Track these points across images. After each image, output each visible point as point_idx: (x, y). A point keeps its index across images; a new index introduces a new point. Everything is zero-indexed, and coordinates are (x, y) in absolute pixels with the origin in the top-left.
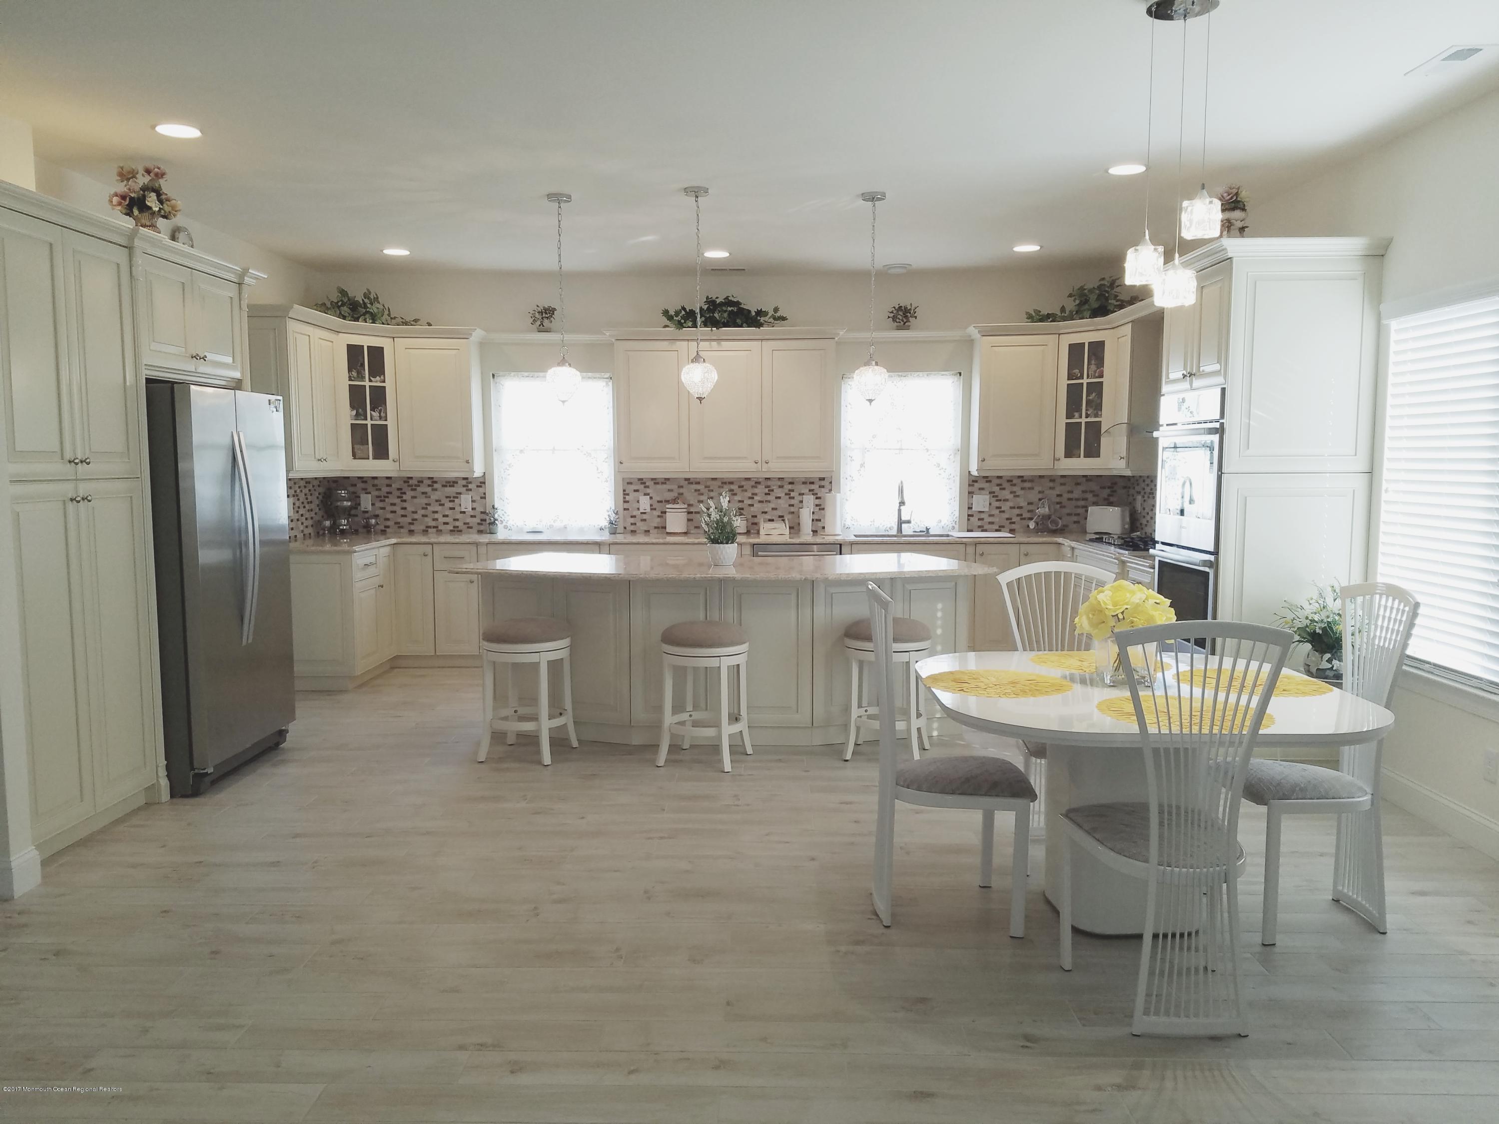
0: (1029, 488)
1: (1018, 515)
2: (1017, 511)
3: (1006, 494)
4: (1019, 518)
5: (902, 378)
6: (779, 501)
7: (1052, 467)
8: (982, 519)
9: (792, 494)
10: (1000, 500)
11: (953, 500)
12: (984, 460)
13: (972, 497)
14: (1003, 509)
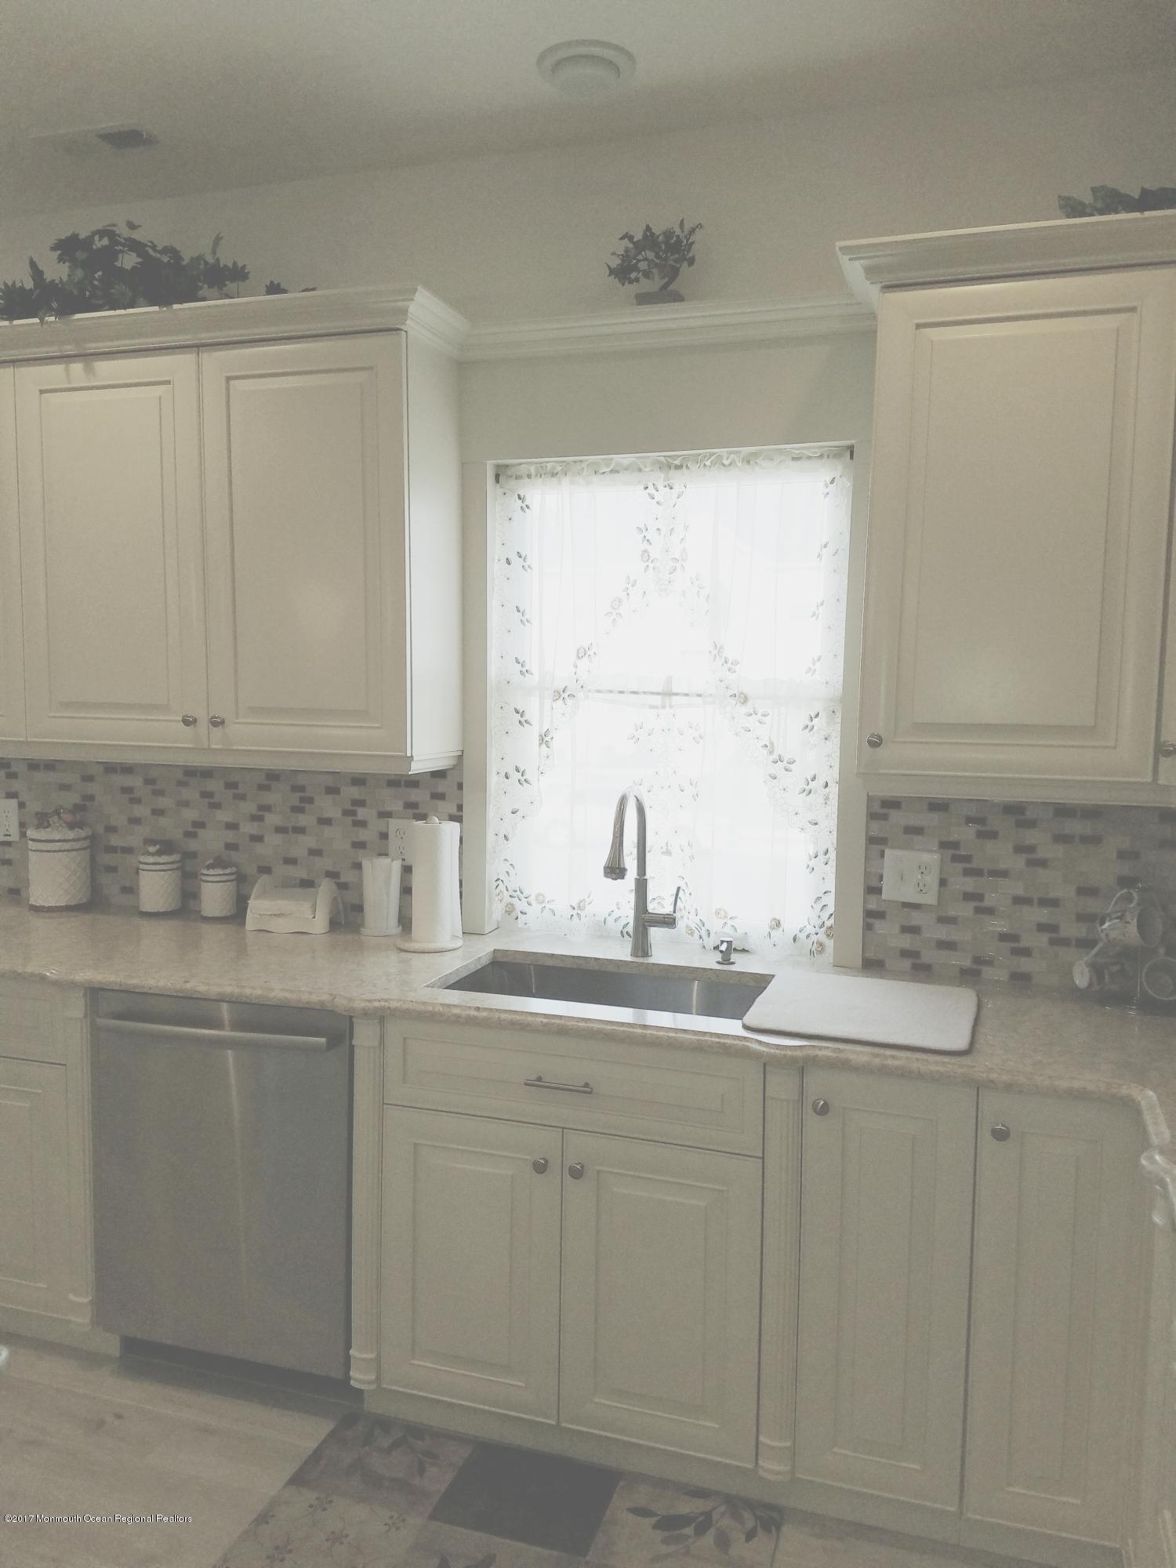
0: (1085, 840)
1: (1042, 928)
2: (1043, 915)
3: (1000, 853)
4: (1044, 938)
6: (327, 831)
7: (1149, 779)
8: (916, 930)
9: (362, 814)
10: (977, 873)
11: (822, 858)
12: (875, 743)
13: (882, 855)
14: (988, 902)
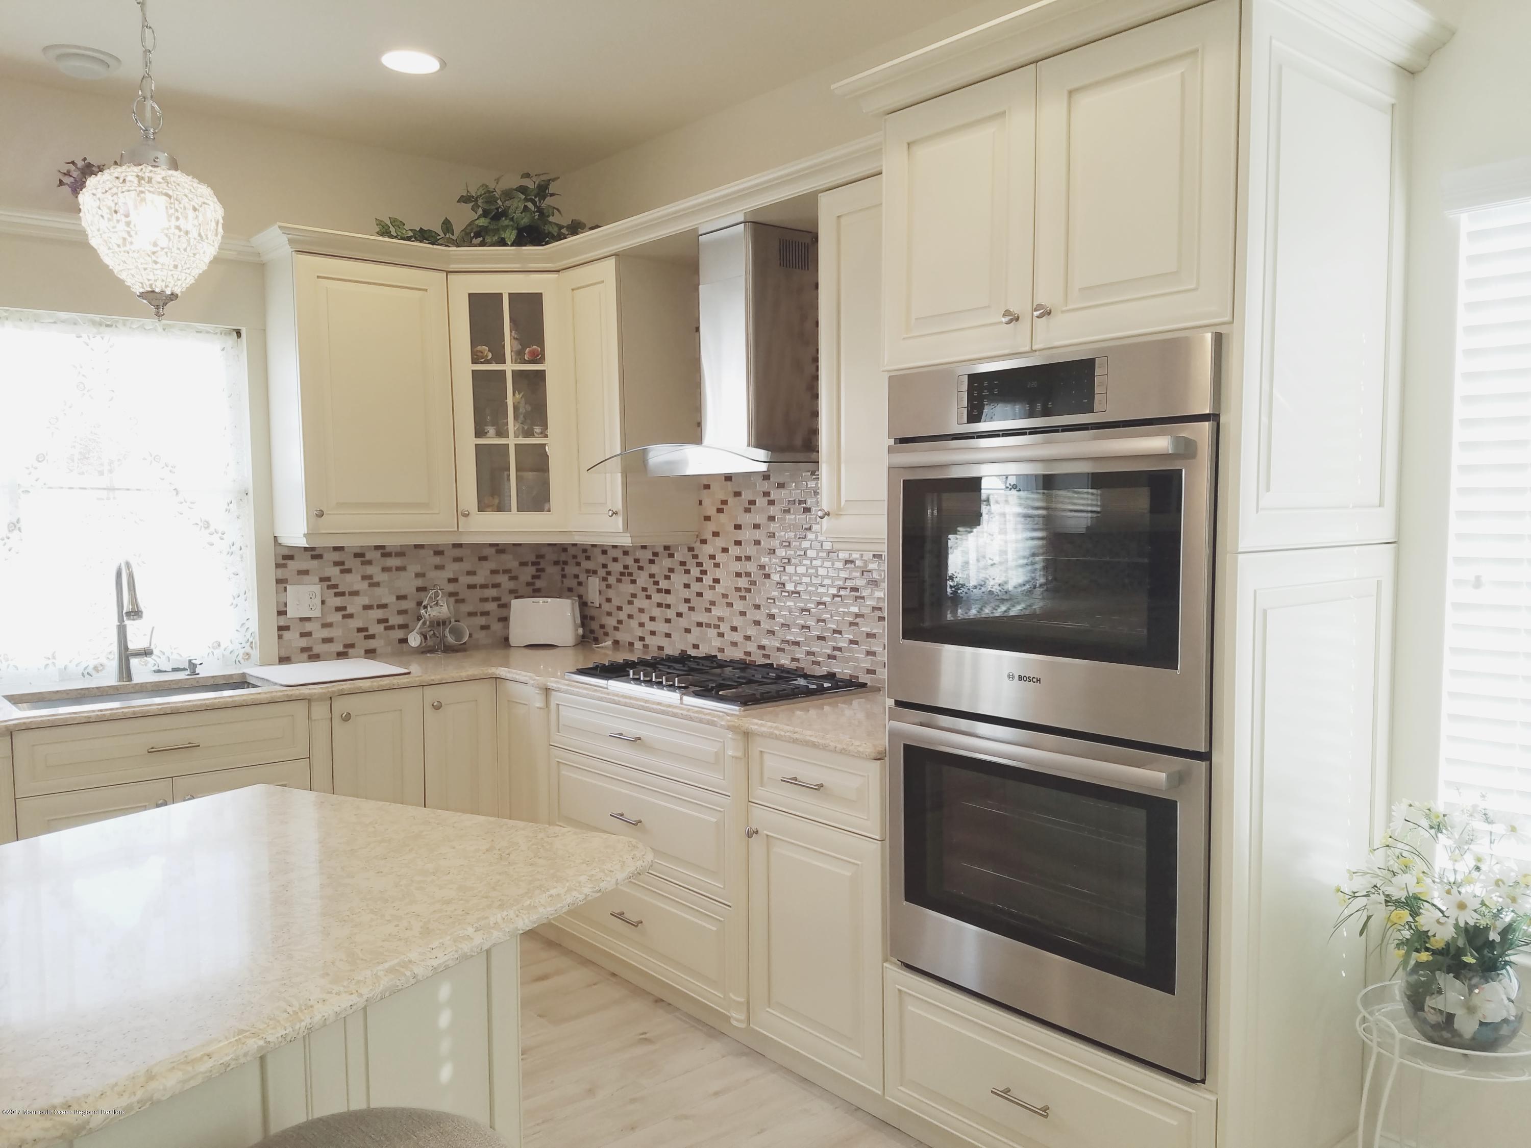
0: (398, 569)
1: (380, 621)
2: (379, 614)
3: (353, 581)
4: (381, 627)
5: (103, 329)
7: (455, 529)
8: (309, 634)
10: (342, 594)
11: (243, 597)
12: (321, 514)
13: (285, 589)
14: (350, 610)
